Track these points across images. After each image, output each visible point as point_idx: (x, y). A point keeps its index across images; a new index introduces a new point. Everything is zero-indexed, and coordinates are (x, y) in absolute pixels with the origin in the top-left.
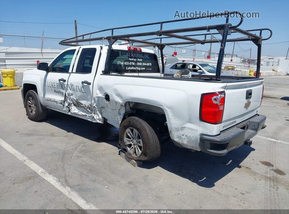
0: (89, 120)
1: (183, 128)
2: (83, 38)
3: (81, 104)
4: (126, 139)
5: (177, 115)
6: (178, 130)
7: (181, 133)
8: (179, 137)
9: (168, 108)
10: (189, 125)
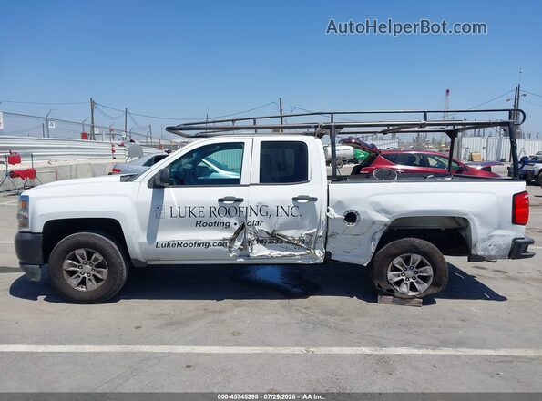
0: (299, 262)
1: (490, 237)
2: (255, 123)
3: (284, 237)
4: (390, 275)
5: (484, 222)
6: (484, 240)
7: (488, 243)
8: (485, 249)
9: (475, 216)
10: (499, 232)
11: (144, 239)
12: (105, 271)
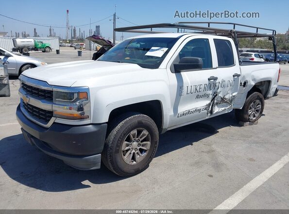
11: (172, 113)
12: (149, 143)
